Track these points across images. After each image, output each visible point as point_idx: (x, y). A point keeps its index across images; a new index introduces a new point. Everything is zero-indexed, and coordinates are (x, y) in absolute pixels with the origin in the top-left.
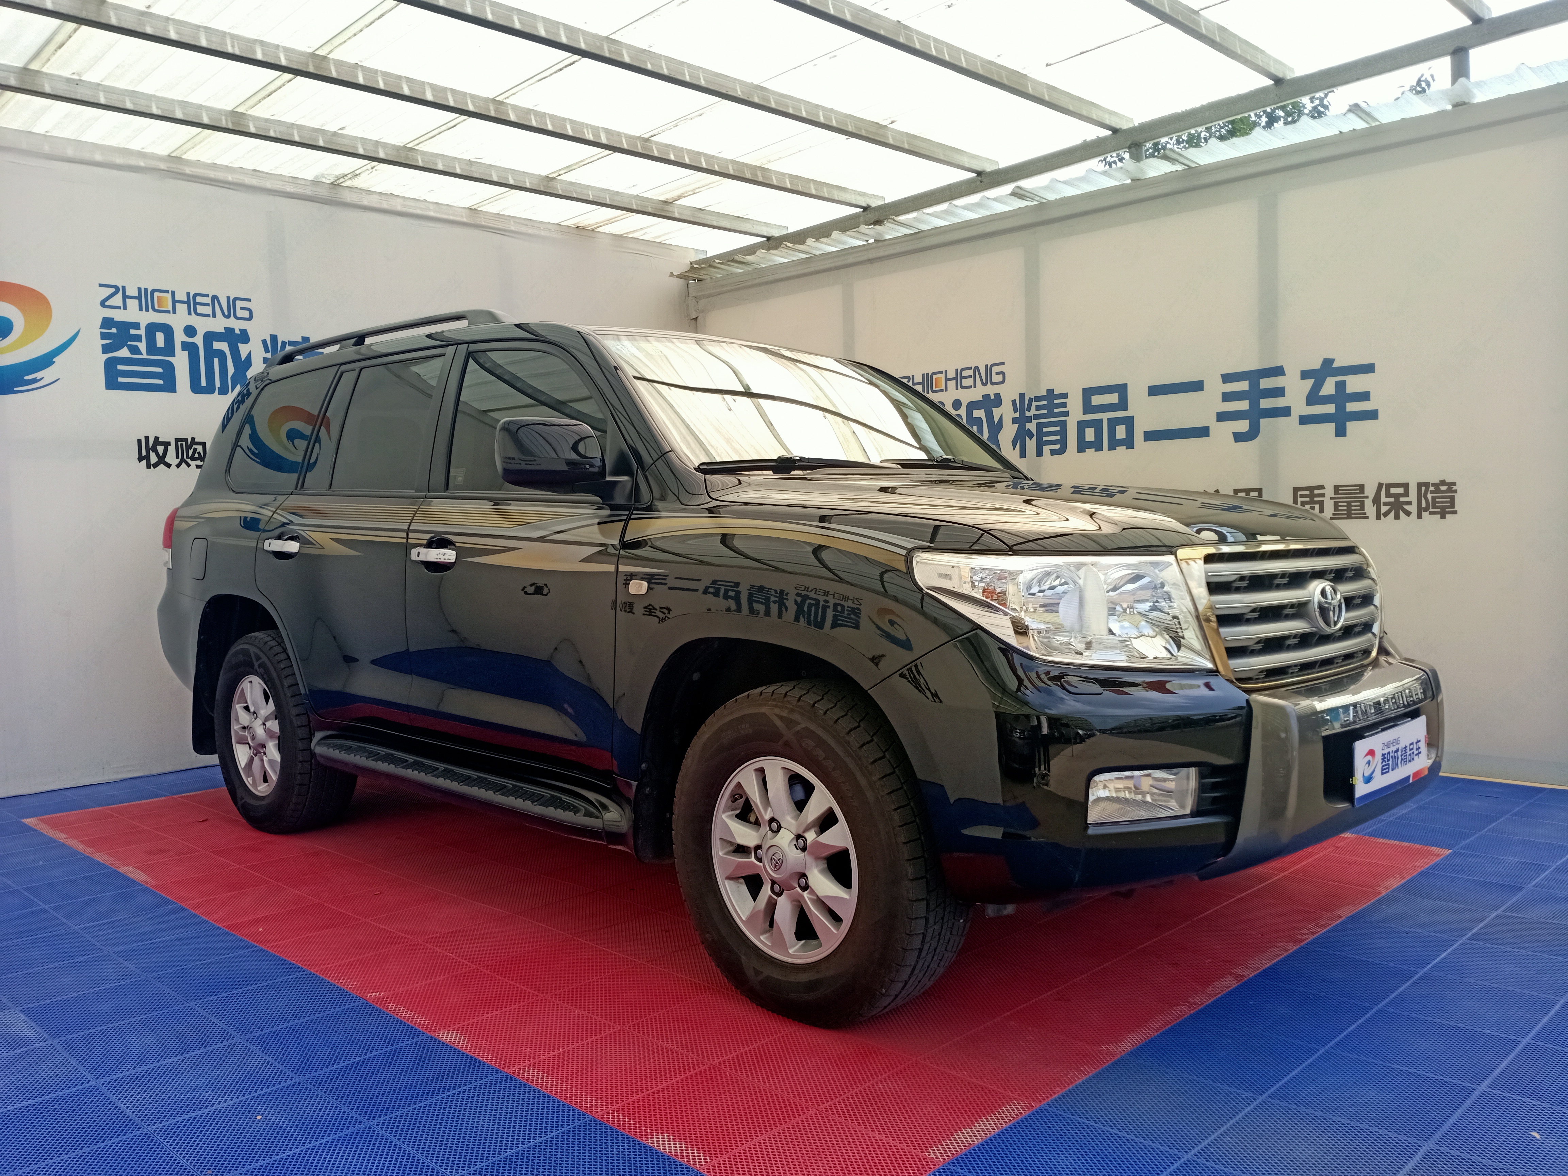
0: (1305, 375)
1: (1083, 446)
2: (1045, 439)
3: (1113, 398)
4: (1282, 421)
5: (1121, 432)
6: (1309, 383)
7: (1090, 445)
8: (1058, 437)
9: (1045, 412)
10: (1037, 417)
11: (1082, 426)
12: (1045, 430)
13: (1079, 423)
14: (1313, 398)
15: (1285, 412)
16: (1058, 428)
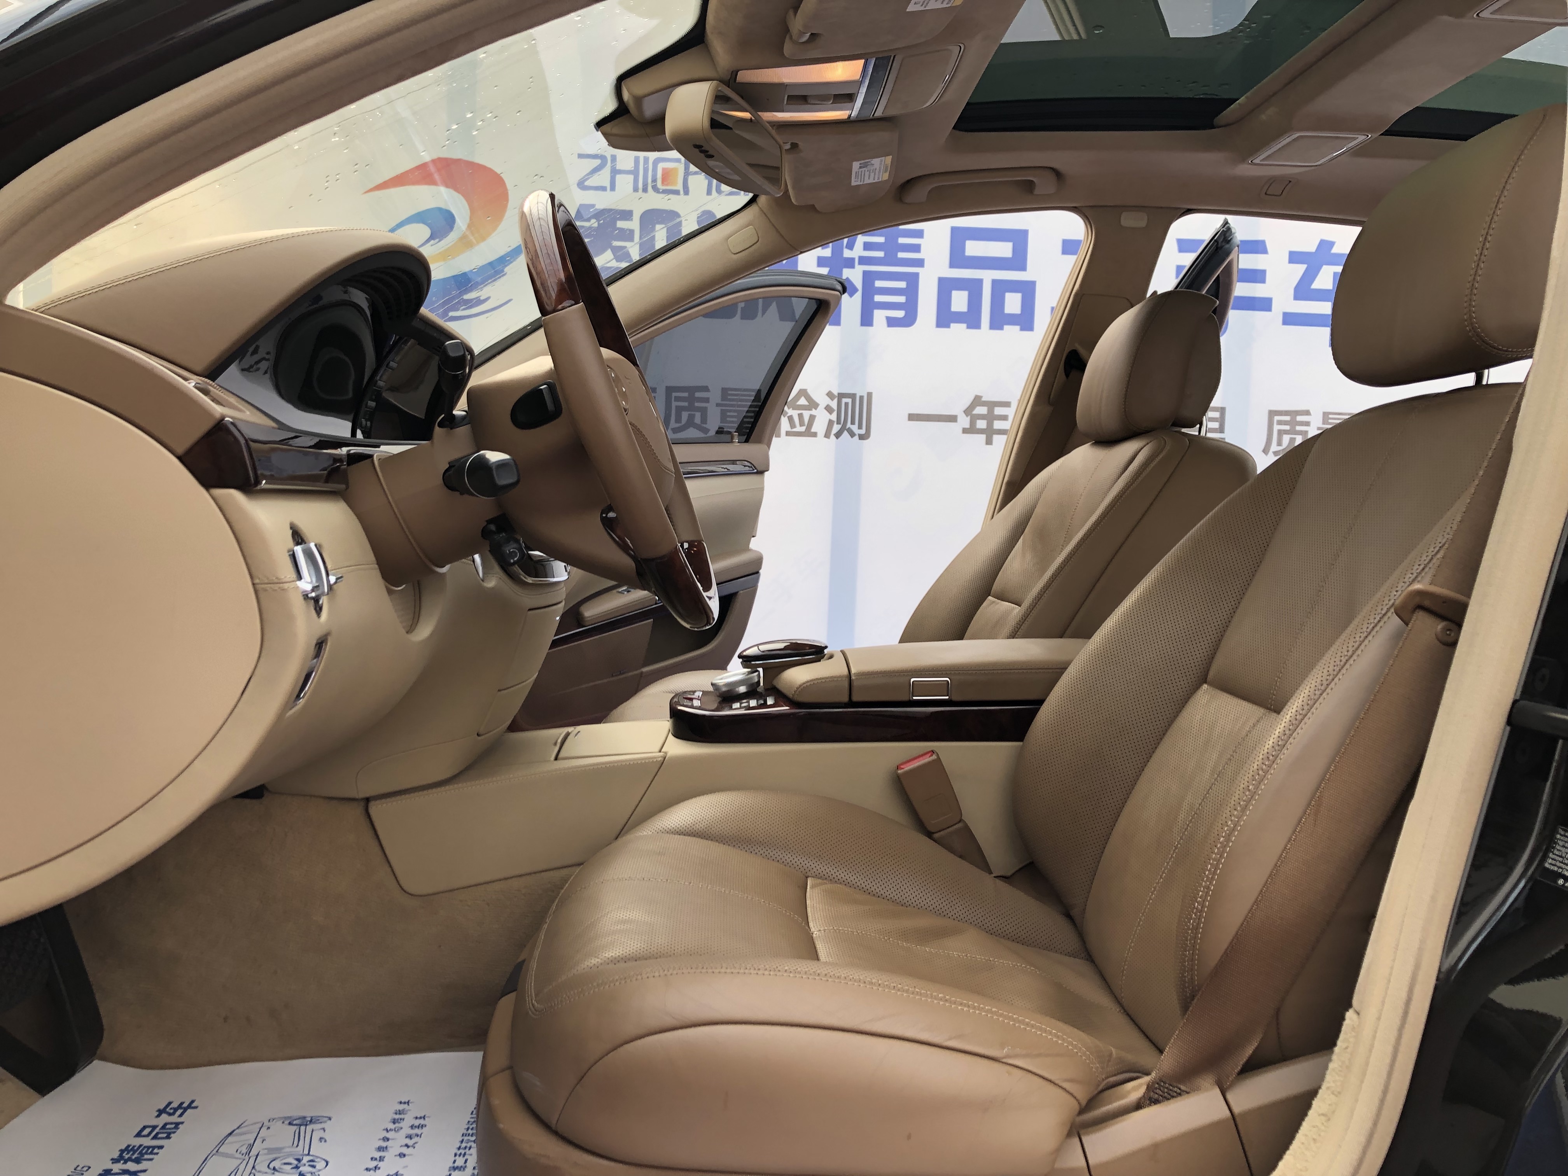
0: (1295, 257)
1: (945, 318)
2: (878, 298)
3: (1004, 250)
4: (1258, 316)
5: (1013, 303)
6: (1300, 269)
7: (959, 318)
8: (902, 299)
9: (881, 254)
10: (863, 261)
11: (946, 287)
12: (879, 284)
13: (941, 281)
14: (1303, 291)
15: (1264, 304)
16: (902, 285)
